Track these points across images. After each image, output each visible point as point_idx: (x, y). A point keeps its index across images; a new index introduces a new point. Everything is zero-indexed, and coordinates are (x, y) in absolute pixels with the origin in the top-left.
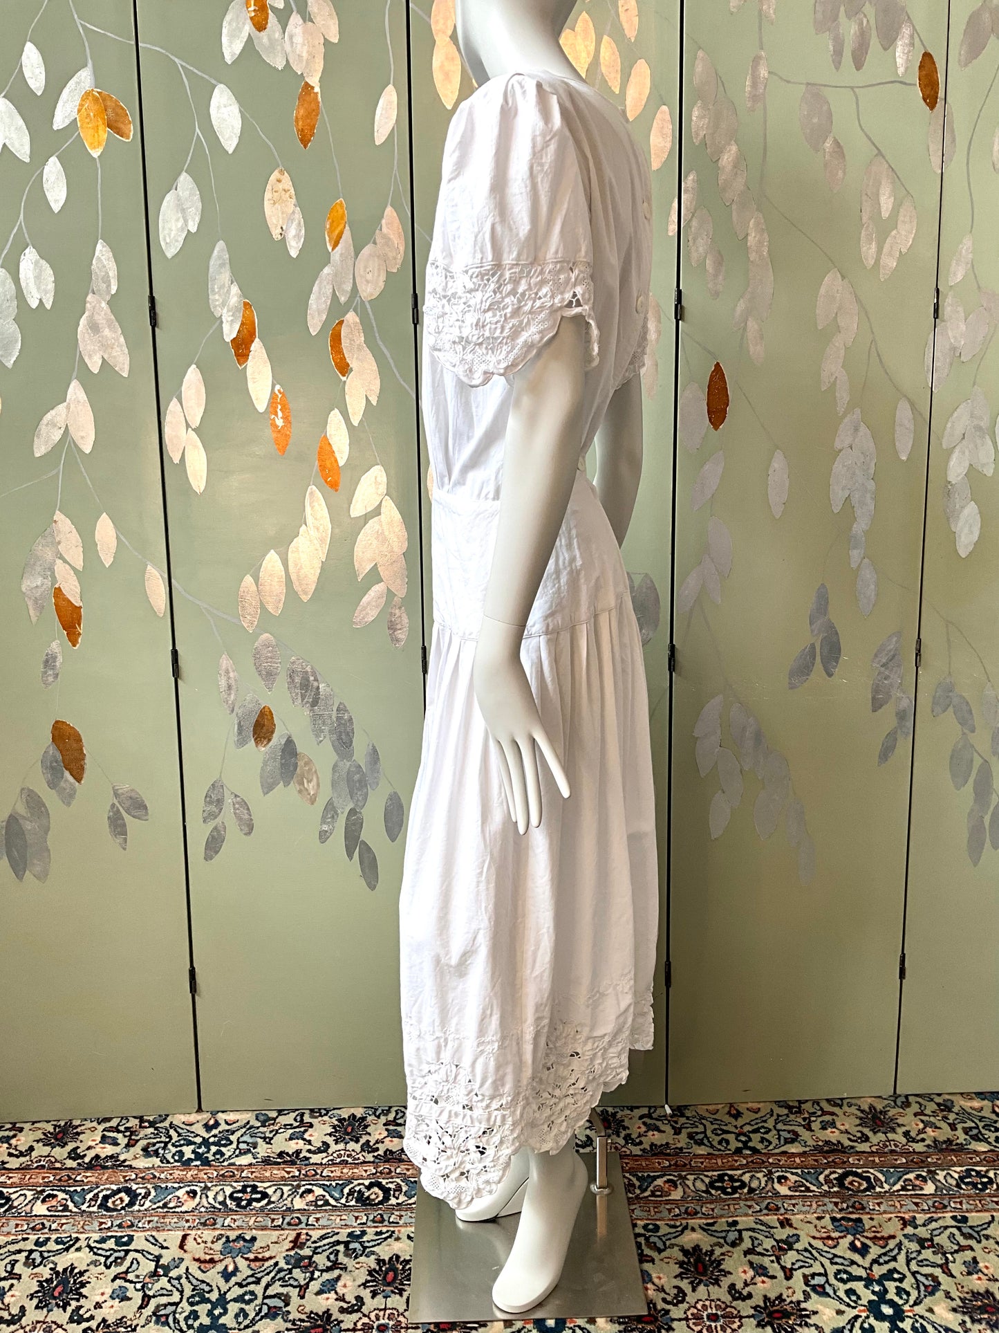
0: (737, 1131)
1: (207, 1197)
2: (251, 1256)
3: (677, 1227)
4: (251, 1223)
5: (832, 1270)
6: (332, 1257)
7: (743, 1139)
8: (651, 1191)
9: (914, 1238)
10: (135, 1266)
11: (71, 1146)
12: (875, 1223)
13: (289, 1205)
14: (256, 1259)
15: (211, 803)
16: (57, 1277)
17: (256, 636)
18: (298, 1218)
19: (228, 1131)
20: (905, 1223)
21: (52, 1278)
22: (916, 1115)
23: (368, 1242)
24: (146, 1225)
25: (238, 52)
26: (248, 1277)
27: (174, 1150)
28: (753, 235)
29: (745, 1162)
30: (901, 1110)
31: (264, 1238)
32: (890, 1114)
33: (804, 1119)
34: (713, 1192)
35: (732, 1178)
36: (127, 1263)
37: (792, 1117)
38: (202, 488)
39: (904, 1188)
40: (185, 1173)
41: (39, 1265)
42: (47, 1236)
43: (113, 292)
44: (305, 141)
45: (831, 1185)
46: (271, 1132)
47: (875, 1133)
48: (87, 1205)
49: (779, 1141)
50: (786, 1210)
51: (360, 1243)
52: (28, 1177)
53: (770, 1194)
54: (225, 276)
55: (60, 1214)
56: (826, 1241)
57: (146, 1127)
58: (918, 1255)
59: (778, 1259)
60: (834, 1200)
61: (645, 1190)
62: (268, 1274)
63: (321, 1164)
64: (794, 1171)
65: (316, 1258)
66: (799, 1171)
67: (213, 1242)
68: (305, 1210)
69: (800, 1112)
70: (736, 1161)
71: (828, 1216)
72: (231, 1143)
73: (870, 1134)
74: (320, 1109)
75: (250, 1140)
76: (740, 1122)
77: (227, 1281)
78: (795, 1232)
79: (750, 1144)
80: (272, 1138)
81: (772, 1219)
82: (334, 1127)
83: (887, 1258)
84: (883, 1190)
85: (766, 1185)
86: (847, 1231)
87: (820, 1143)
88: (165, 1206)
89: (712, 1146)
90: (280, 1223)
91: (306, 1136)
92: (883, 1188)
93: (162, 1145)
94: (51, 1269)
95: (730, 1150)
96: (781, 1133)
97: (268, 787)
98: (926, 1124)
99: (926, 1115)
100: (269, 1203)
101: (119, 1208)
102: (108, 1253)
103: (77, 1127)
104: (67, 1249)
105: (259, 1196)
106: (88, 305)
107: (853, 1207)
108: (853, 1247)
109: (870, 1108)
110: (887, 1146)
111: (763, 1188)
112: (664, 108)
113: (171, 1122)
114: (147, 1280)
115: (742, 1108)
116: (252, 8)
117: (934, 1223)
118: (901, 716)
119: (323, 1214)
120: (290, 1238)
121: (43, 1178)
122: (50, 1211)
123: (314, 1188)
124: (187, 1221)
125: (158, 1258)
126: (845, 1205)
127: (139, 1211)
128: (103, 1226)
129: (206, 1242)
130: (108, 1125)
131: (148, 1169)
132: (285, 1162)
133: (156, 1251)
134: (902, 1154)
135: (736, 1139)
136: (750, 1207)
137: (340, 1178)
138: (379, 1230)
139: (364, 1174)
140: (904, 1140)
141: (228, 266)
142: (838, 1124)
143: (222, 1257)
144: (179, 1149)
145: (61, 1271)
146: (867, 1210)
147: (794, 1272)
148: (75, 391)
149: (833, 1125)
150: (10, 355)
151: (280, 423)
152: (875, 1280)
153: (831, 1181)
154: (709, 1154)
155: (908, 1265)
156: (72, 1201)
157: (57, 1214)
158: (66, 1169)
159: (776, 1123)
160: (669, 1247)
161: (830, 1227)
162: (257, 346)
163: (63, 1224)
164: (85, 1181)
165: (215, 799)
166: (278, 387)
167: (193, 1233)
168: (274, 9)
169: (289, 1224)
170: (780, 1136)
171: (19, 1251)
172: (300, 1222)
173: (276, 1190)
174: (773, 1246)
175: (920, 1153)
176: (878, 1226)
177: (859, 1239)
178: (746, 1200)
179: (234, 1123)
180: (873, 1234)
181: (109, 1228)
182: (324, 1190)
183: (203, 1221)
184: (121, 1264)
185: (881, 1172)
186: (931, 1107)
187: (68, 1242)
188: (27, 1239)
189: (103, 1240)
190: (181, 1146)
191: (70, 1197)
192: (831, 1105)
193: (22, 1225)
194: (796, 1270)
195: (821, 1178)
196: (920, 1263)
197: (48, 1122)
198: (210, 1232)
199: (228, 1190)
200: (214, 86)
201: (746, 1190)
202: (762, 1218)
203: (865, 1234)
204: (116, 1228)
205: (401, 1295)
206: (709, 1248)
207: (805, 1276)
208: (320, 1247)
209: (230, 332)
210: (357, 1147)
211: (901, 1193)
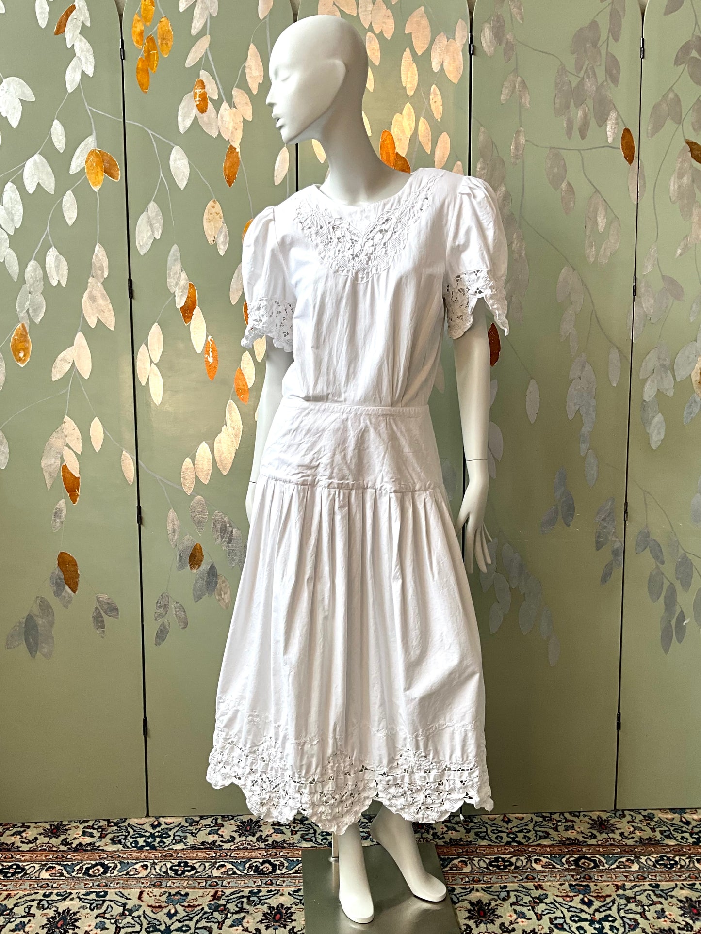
0: (508, 831)
1: (155, 869)
2: (186, 904)
3: (467, 889)
4: (185, 884)
5: (568, 915)
6: (239, 905)
7: (512, 836)
8: (450, 867)
9: (623, 897)
10: (110, 909)
11: (62, 837)
12: (598, 888)
13: (210, 874)
14: (189, 906)
15: (160, 607)
16: (59, 916)
17: (192, 497)
18: (216, 882)
19: (167, 829)
20: (618, 888)
21: (56, 916)
22: (628, 822)
23: (263, 896)
24: (116, 885)
25: (188, 126)
26: (184, 916)
27: (131, 840)
28: (516, 243)
29: (513, 850)
30: (619, 820)
31: (193, 894)
32: (611, 822)
33: (553, 824)
34: (491, 868)
35: (504, 860)
36: (104, 908)
37: (545, 823)
38: (160, 402)
39: (618, 867)
40: (139, 854)
41: (46, 909)
42: (50, 891)
43: (106, 276)
44: (230, 182)
45: (570, 865)
46: (196, 829)
47: (601, 833)
48: (75, 873)
49: (536, 838)
50: (540, 879)
51: (257, 897)
52: (35, 856)
53: (529, 870)
54: (178, 267)
55: (58, 878)
56: (565, 898)
57: (112, 826)
58: (625, 907)
59: (533, 909)
60: (571, 873)
61: (446, 866)
62: (197, 915)
63: (230, 849)
64: (545, 856)
65: (228, 906)
66: (549, 856)
67: (160, 896)
68: (220, 877)
69: (551, 820)
70: (507, 849)
71: (567, 883)
72: (170, 836)
73: (597, 834)
74: (228, 816)
75: (182, 834)
76: (510, 826)
77: (170, 919)
78: (545, 892)
79: (516, 839)
80: (197, 833)
81: (530, 885)
82: (238, 827)
83: (604, 908)
84: (604, 868)
85: (527, 864)
86: (579, 892)
87: (564, 839)
88: (127, 874)
89: (491, 840)
90: (204, 885)
91: (220, 832)
92: (604, 866)
93: (124, 837)
94: (55, 911)
95: (503, 843)
96: (537, 833)
97: (198, 598)
98: (635, 828)
99: (635, 823)
100: (197, 872)
101: (97, 875)
102: (92, 902)
103: (65, 826)
104: (65, 899)
105: (189, 868)
106: (89, 284)
107: (584, 878)
108: (582, 902)
109: (598, 818)
110: (608, 841)
111: (525, 866)
112: (459, 163)
113: (129, 823)
114: (118, 918)
115: (512, 817)
116: (198, 99)
117: (637, 888)
118: (615, 553)
119: (232, 880)
120: (211, 894)
121: (46, 857)
122: (51, 876)
123: (226, 864)
124: (143, 883)
125: (124, 905)
126: (578, 877)
127: (110, 877)
128: (87, 886)
129: (155, 896)
130: (86, 824)
131: (115, 851)
132: (206, 848)
133: (123, 901)
134: (618, 846)
135: (507, 836)
136: (515, 877)
137: (243, 858)
138: (269, 889)
139: (259, 856)
140: (620, 838)
141: (179, 261)
142: (576, 827)
143: (166, 905)
144: (134, 839)
145: (61, 912)
146: (593, 880)
147: (543, 916)
148: (80, 339)
149: (573, 828)
150: (38, 315)
151: (211, 360)
152: (596, 921)
153: (570, 862)
154: (489, 845)
155: (618, 912)
156: (65, 870)
157: (56, 878)
158: (60, 851)
159: (534, 827)
160: (461, 901)
161: (568, 889)
162: (197, 311)
163: (60, 884)
164: (74, 858)
165: (163, 606)
166: (210, 337)
167: (147, 890)
168: (212, 100)
169: (210, 885)
170: (537, 834)
171: (33, 900)
172: (217, 884)
173: (201, 865)
174: (530, 901)
175: (630, 846)
176: (600, 889)
177: (587, 897)
178: (513, 873)
179: (171, 824)
180: (597, 894)
181: (91, 887)
182: (233, 865)
183: (153, 883)
184: (100, 908)
185: (603, 857)
186: (639, 818)
187: (65, 895)
188: (38, 893)
189: (88, 894)
190: (136, 837)
191: (64, 868)
192: (571, 815)
193: (34, 885)
194: (544, 915)
195: (564, 860)
196: (626, 912)
197: (46, 822)
198: (158, 890)
199: (169, 865)
200: (173, 147)
201: (513, 867)
202: (523, 884)
203: (591, 894)
204: (96, 887)
205: (285, 928)
206: (488, 902)
207: (550, 919)
208: (231, 899)
209: (180, 302)
210: (254, 839)
211: (616, 870)
